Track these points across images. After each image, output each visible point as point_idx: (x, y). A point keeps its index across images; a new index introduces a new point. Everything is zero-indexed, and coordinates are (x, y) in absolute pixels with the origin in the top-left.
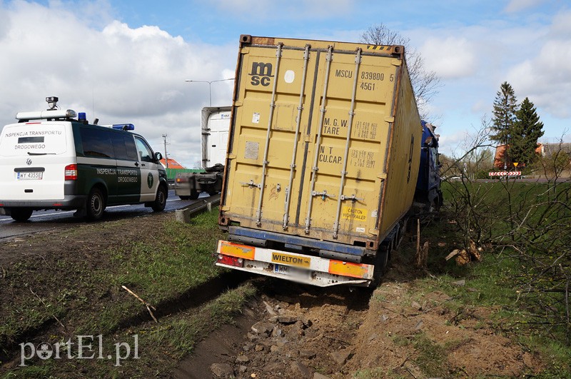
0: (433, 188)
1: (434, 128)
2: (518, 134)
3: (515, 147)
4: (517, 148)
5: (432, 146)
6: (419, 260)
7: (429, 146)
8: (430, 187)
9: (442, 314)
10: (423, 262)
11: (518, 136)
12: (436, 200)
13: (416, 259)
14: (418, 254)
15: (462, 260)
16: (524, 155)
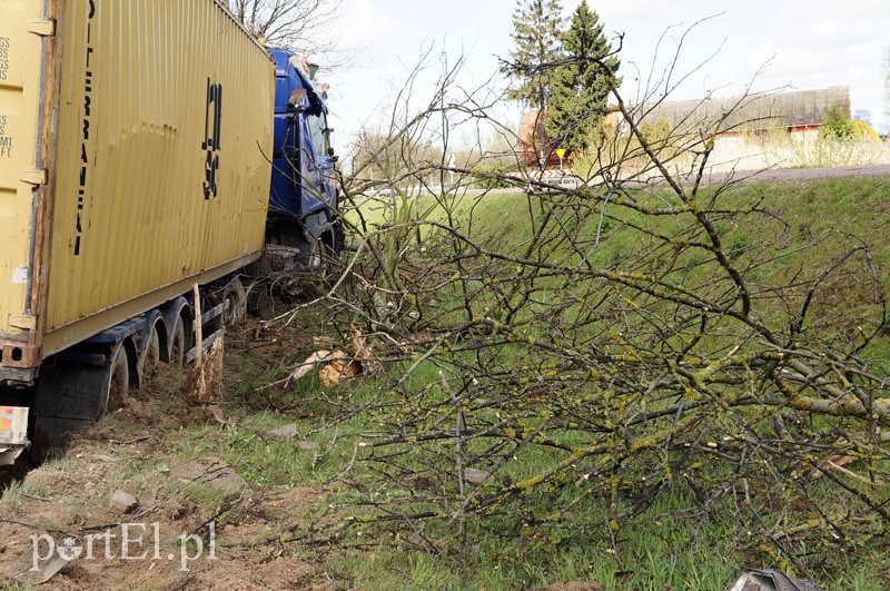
0: (317, 211)
1: (314, 67)
2: (567, 85)
3: (560, 114)
4: (564, 117)
5: (308, 112)
6: (203, 384)
7: (299, 110)
8: (305, 210)
9: (177, 518)
10: (213, 386)
11: (567, 90)
12: (326, 236)
13: (194, 380)
14: (199, 369)
15: (331, 375)
16: (581, 131)
